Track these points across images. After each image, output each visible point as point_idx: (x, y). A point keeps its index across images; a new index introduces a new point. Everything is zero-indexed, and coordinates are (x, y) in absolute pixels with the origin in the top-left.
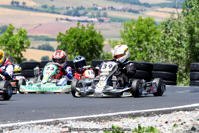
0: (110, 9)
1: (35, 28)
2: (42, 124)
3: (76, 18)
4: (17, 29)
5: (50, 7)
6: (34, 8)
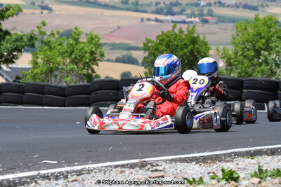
0: (217, 4)
1: (112, 32)
2: (123, 166)
3: (169, 18)
4: (87, 34)
5: (133, 3)
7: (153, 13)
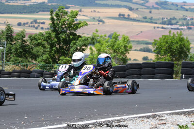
2: (143, 117)
3: (170, 26)
5: (149, 19)
6: (137, 19)
7: (160, 24)
